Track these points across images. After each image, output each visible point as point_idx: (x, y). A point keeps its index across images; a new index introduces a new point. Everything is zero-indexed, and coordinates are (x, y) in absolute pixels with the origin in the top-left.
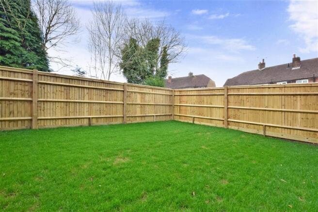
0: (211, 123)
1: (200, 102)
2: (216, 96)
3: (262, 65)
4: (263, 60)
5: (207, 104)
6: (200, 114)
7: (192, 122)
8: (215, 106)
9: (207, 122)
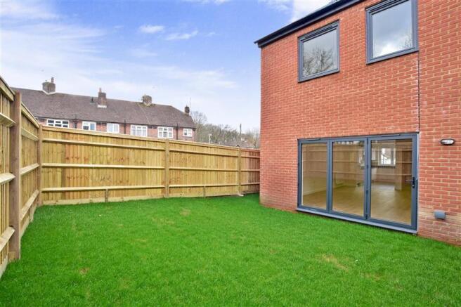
0: (144, 194)
1: (122, 160)
2: (152, 152)
3: (50, 86)
4: (52, 79)
5: (136, 163)
6: (121, 182)
7: (103, 200)
8: (150, 167)
9: (137, 195)
